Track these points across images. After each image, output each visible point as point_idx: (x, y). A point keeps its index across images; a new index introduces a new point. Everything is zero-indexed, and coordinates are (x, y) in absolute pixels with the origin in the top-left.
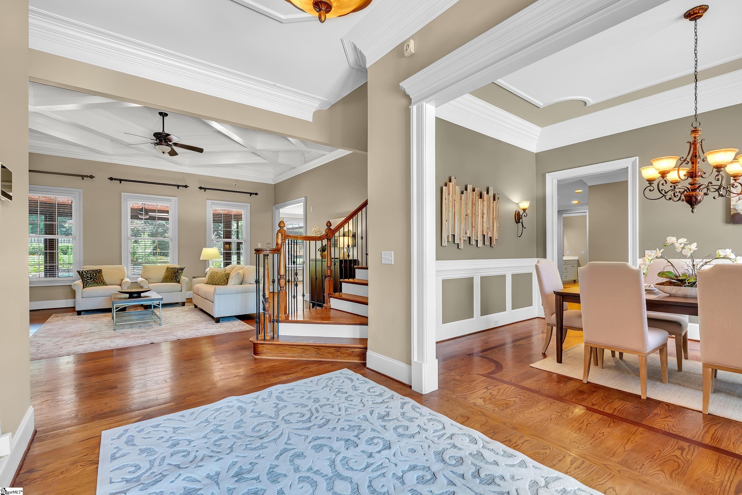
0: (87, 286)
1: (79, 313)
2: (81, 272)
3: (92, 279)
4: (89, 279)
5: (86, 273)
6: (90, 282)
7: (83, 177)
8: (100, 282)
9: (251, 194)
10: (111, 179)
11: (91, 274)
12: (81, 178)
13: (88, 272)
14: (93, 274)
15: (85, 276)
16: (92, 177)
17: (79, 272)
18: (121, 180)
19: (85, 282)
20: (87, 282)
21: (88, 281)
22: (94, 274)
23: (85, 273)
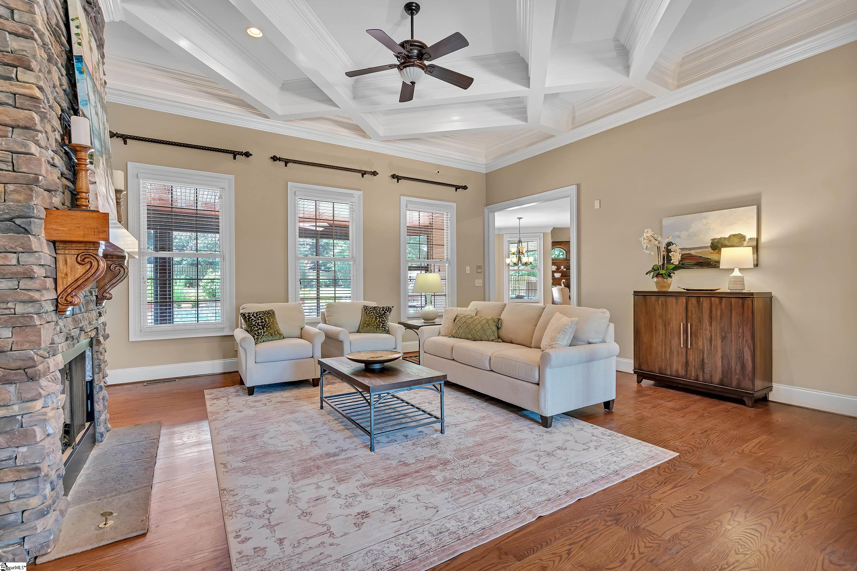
0: (259, 340)
1: (251, 391)
2: (247, 315)
3: (265, 328)
4: (260, 329)
5: (255, 317)
6: (263, 334)
7: (235, 154)
8: (276, 333)
9: (457, 188)
10: (275, 158)
11: (262, 319)
12: (231, 156)
13: (257, 315)
14: (265, 318)
15: (254, 323)
16: (247, 155)
17: (244, 315)
18: (287, 162)
19: (255, 334)
20: (258, 333)
21: (260, 331)
22: (267, 320)
23: (253, 318)
